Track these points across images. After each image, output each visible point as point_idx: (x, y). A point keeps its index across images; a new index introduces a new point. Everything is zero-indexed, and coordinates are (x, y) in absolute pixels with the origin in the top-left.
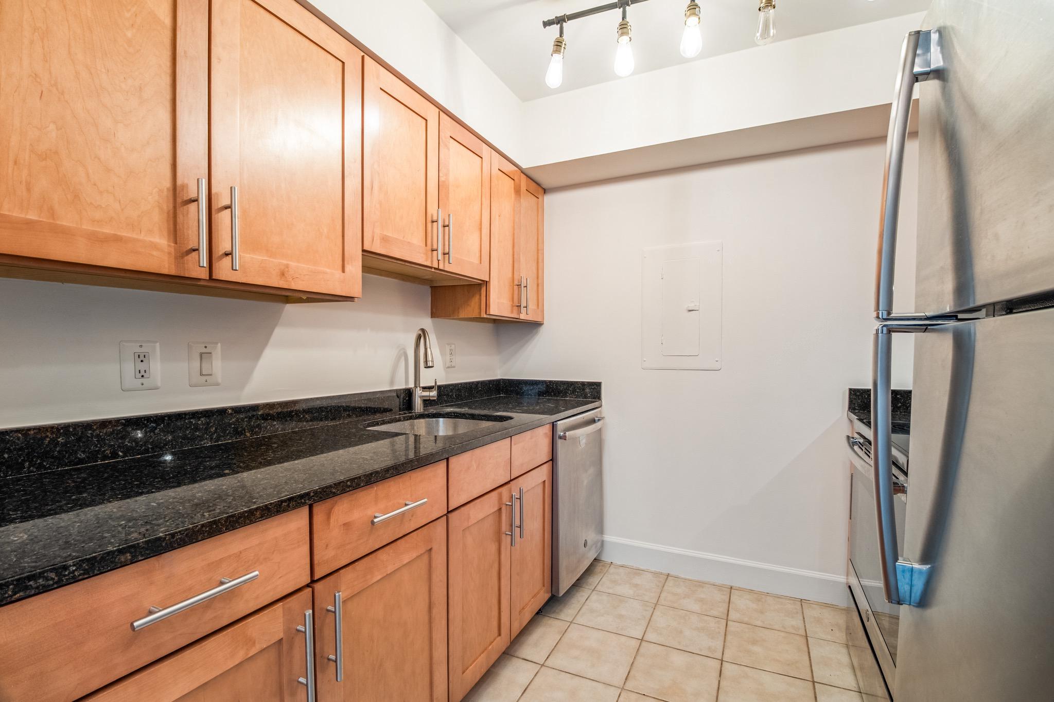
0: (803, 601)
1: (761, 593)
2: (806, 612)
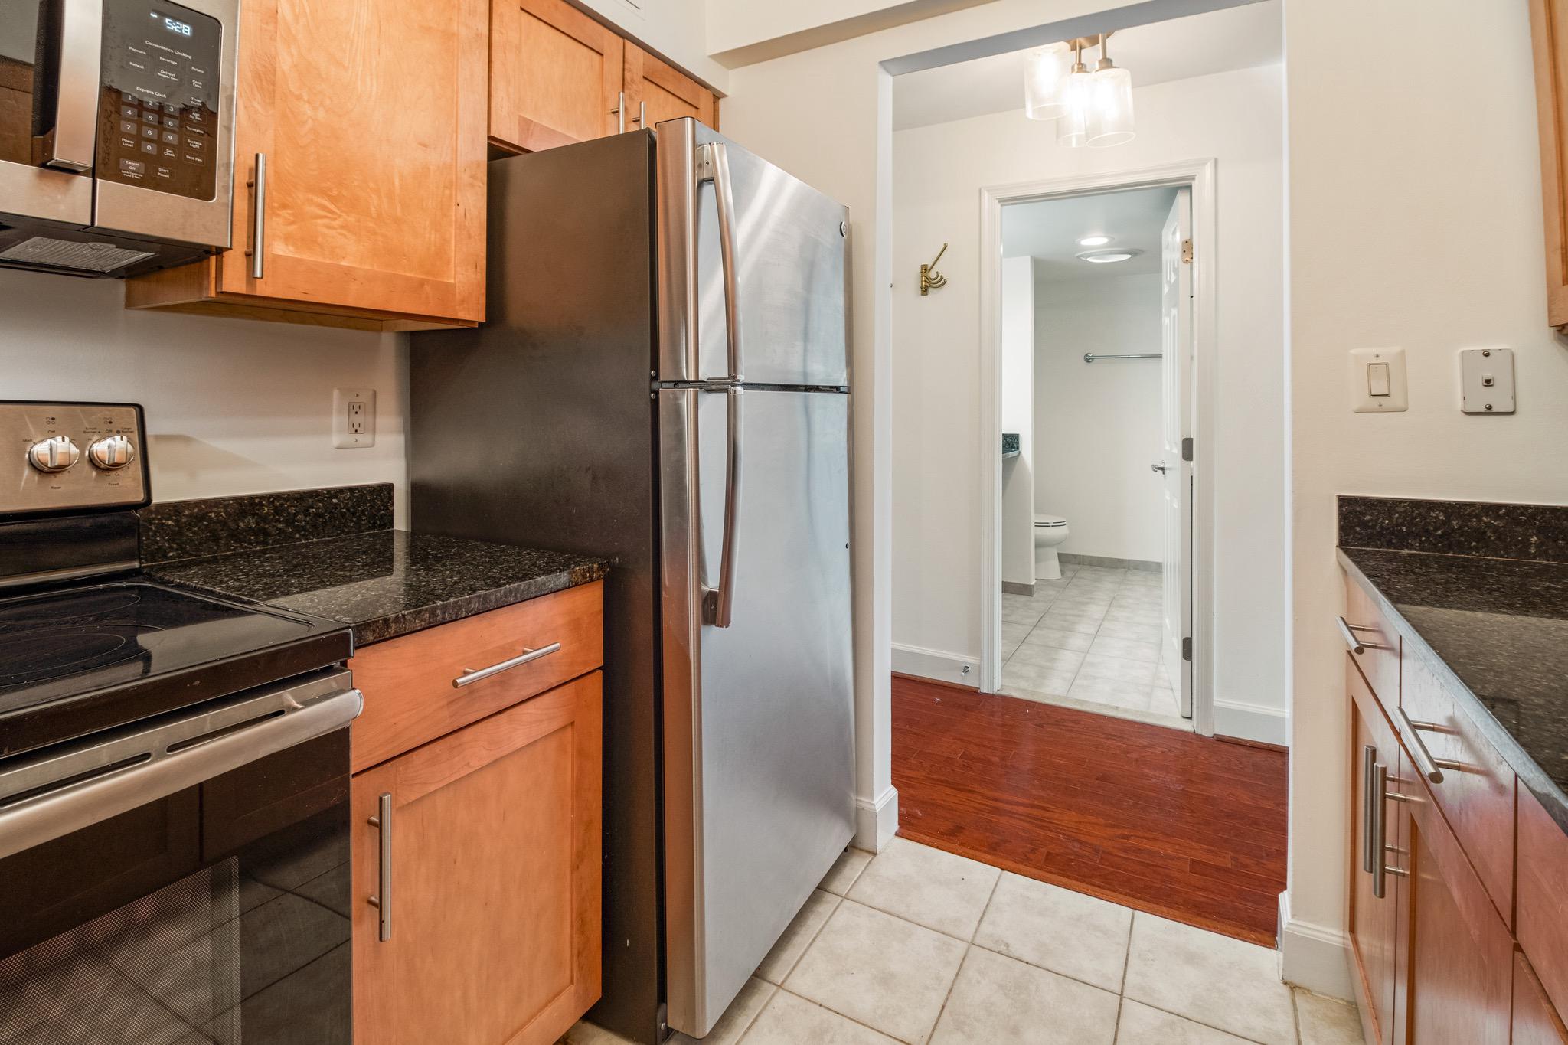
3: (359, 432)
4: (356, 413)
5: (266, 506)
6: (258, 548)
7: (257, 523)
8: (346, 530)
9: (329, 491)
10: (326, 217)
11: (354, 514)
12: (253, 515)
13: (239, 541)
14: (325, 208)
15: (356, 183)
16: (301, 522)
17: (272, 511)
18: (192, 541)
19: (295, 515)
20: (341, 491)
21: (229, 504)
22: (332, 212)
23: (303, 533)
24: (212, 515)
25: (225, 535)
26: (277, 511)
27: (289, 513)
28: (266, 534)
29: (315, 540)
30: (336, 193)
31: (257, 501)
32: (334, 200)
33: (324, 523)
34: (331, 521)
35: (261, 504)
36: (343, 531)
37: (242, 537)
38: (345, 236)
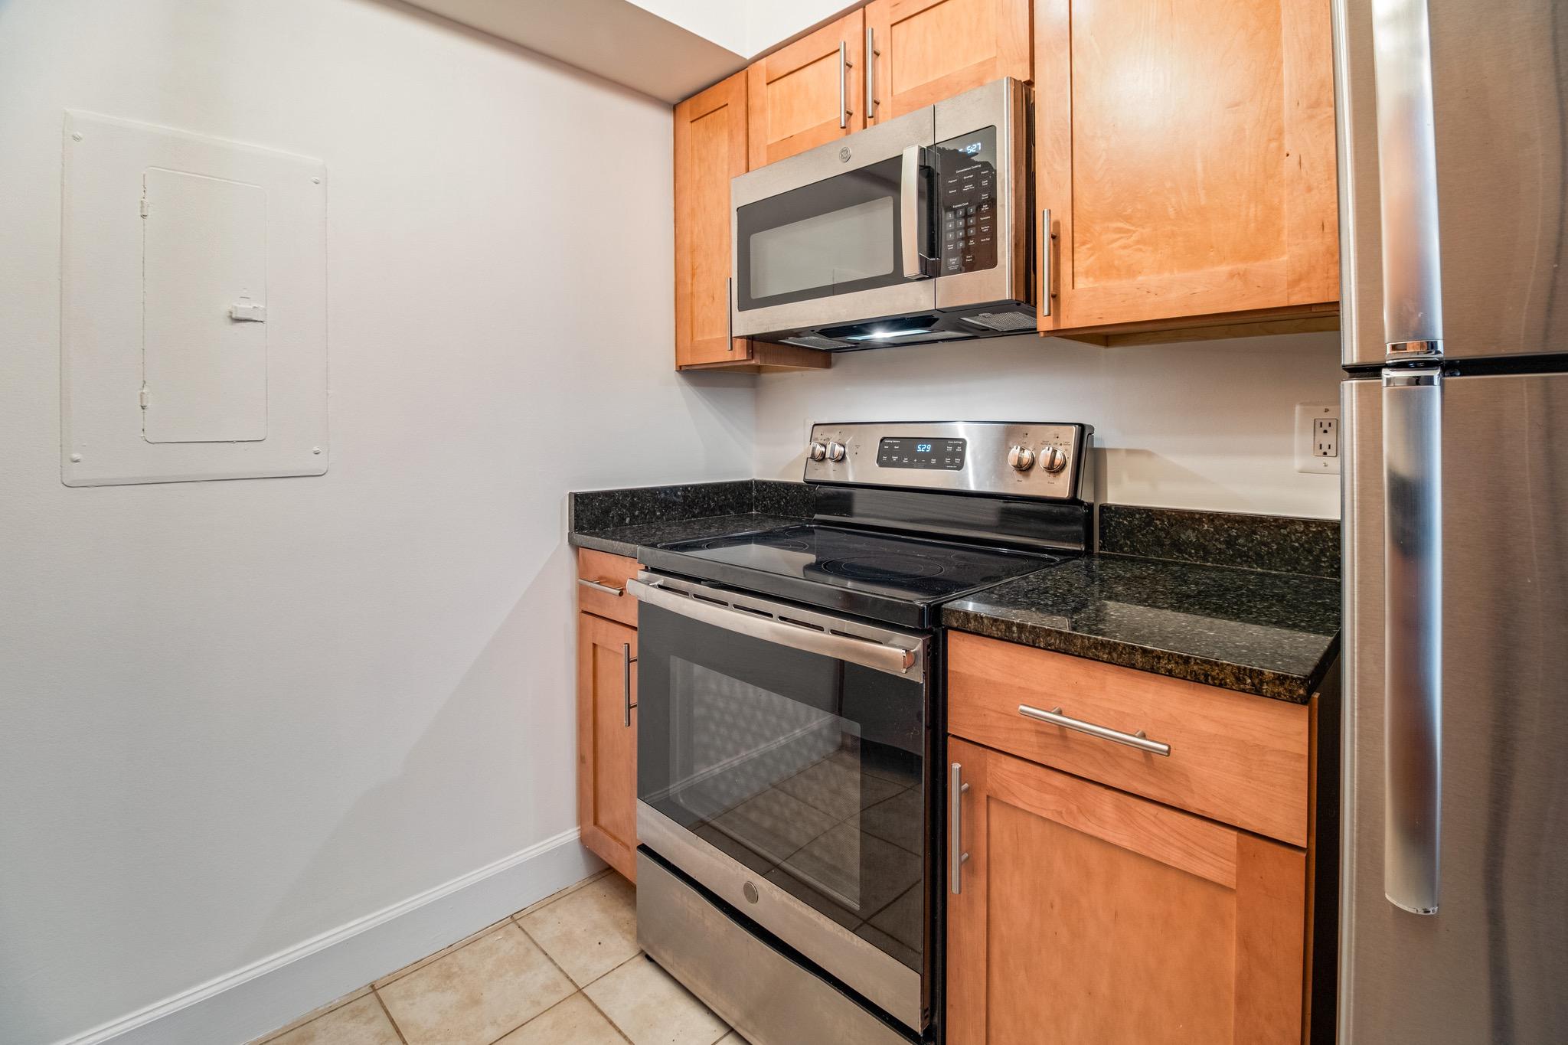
0: (516, 917)
1: (438, 957)
2: (539, 935)
3: (1328, 455)
4: (1325, 432)
5: (1206, 524)
6: (1198, 563)
7: (1198, 539)
8: (1299, 568)
9: (1276, 519)
10: (1122, 238)
11: (1310, 552)
12: (1194, 530)
13: (1180, 551)
14: (1120, 230)
15: (1151, 191)
16: (1243, 546)
17: (1212, 530)
18: (1142, 542)
19: (1238, 537)
20: (1292, 521)
21: (1171, 515)
22: (1128, 231)
23: (1245, 559)
24: (1158, 522)
25: (1168, 543)
26: (1217, 531)
27: (1229, 535)
28: (1207, 552)
29: (1259, 569)
30: (1130, 210)
31: (1197, 516)
32: (1128, 219)
33: (1270, 554)
34: (1278, 553)
35: (1200, 520)
36: (1295, 569)
37: (1183, 548)
38: (1141, 250)
